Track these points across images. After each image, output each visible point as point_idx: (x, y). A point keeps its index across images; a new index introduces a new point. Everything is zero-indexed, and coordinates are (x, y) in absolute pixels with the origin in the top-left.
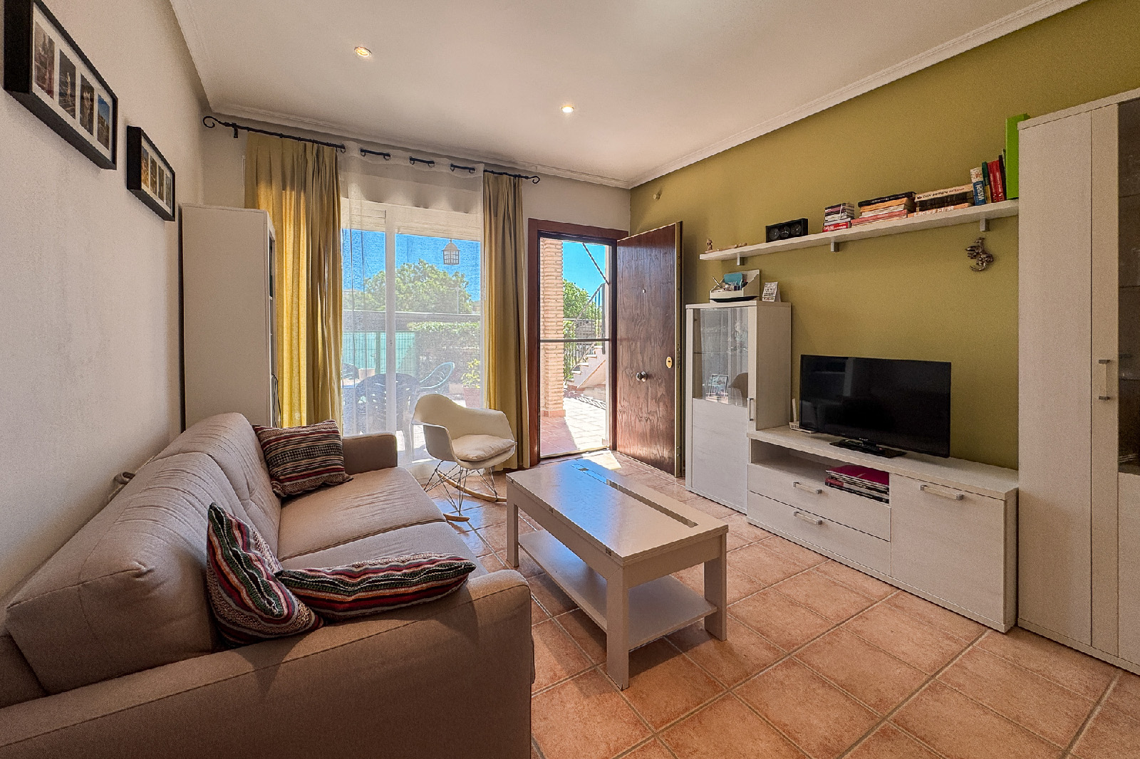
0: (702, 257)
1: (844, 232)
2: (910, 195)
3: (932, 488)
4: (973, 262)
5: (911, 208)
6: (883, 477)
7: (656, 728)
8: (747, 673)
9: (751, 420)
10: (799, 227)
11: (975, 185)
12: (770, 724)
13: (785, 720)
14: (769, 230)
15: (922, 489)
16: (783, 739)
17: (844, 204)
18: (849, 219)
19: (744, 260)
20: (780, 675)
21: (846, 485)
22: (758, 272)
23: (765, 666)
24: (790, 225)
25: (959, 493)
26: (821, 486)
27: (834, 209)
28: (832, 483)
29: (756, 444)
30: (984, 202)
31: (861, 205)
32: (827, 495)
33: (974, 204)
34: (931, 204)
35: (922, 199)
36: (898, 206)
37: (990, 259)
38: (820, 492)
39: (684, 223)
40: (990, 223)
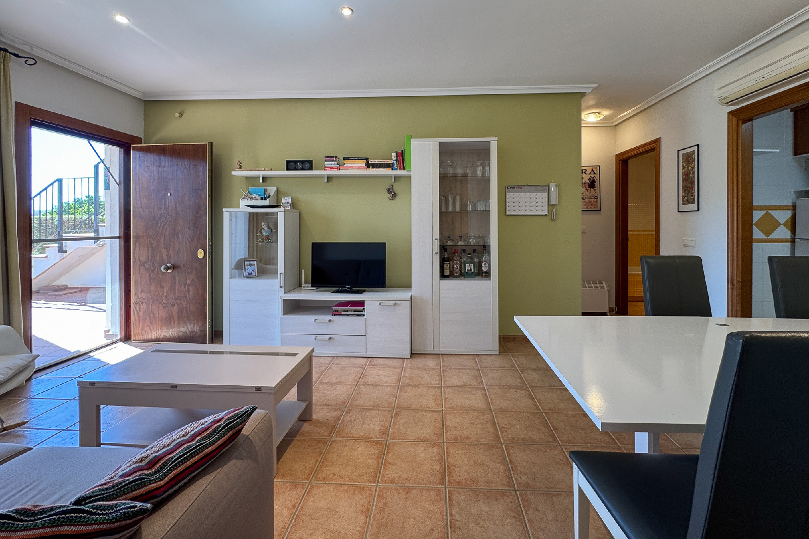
0: (233, 173)
1: (335, 172)
2: (367, 159)
3: (384, 303)
4: (389, 195)
5: (368, 166)
6: (361, 304)
7: (308, 480)
8: (333, 427)
9: (281, 287)
10: (307, 165)
11: (394, 160)
12: (357, 439)
13: (362, 434)
14: (288, 162)
15: (380, 304)
16: (366, 441)
17: (336, 157)
18: (338, 166)
19: (264, 179)
20: (348, 418)
21: (342, 313)
22: (275, 189)
23: (338, 419)
24: (303, 162)
25: (393, 302)
26: (330, 317)
27: (329, 158)
28: (336, 313)
29: (285, 302)
30: (397, 169)
31: (344, 159)
32: (333, 321)
33: (393, 170)
34: (376, 166)
35: (373, 162)
36: (362, 164)
37: (395, 195)
38: (330, 321)
39: (214, 144)
40: (397, 178)
